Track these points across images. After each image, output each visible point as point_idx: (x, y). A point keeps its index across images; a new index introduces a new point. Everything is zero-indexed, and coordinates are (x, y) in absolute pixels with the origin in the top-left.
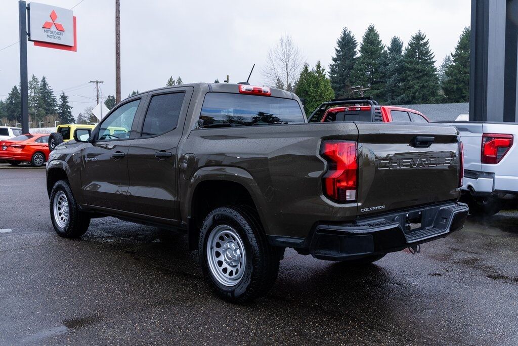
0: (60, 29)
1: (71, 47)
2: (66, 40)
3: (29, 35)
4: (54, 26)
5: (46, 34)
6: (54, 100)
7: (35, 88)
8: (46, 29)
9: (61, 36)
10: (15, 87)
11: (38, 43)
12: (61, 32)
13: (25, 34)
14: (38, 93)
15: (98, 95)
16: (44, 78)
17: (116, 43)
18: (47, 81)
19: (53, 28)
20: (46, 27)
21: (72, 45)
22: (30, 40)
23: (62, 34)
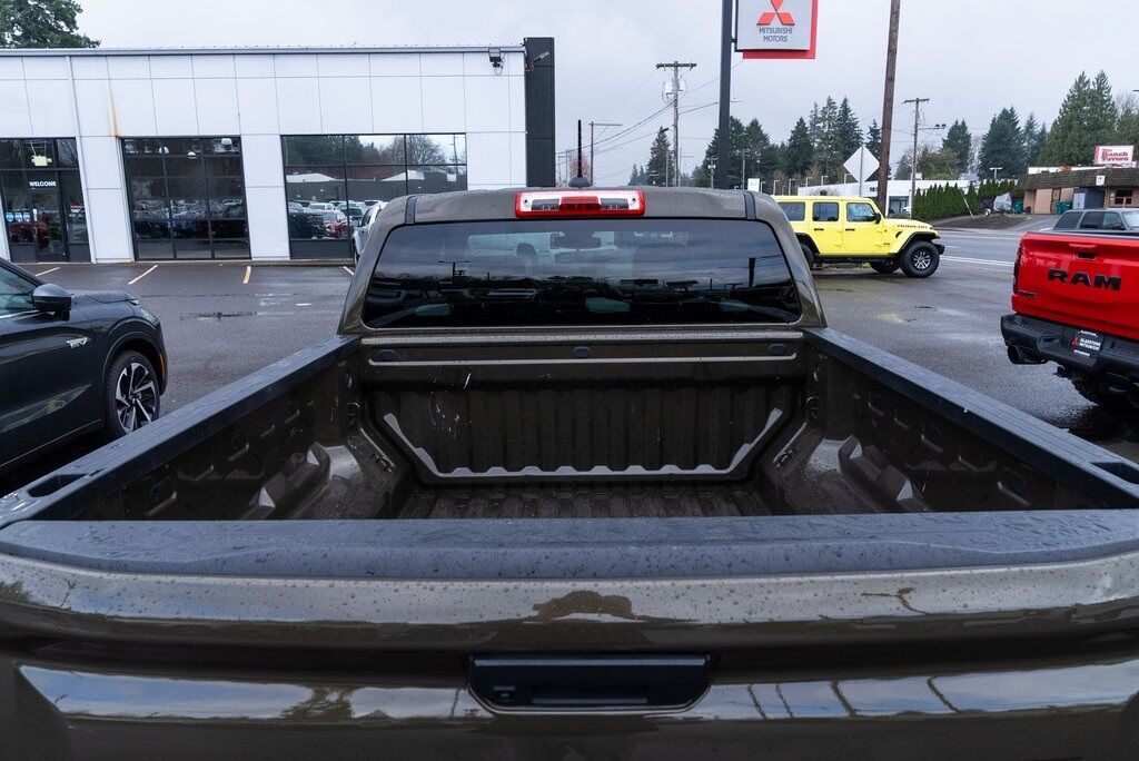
0: (788, 21)
1: (805, 51)
2: (798, 40)
3: (735, 41)
4: (776, 18)
5: (762, 35)
6: (858, 137)
7: (830, 118)
8: (762, 27)
9: (788, 34)
10: (801, 120)
11: (750, 53)
12: (788, 27)
13: (728, 40)
14: (834, 126)
15: (916, 125)
16: (845, 101)
17: (890, 32)
18: (849, 105)
19: (776, 23)
20: (764, 22)
21: (807, 47)
22: (736, 51)
23: (790, 31)
